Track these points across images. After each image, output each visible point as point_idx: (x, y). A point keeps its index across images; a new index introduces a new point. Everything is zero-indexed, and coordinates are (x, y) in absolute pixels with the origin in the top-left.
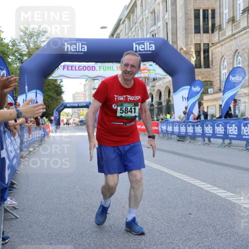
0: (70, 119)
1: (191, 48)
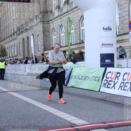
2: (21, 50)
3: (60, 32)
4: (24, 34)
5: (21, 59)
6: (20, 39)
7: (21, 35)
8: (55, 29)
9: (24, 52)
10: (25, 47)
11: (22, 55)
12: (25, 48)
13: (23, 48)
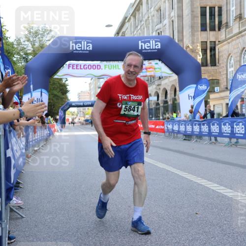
0: (75, 118)
1: (198, 46)
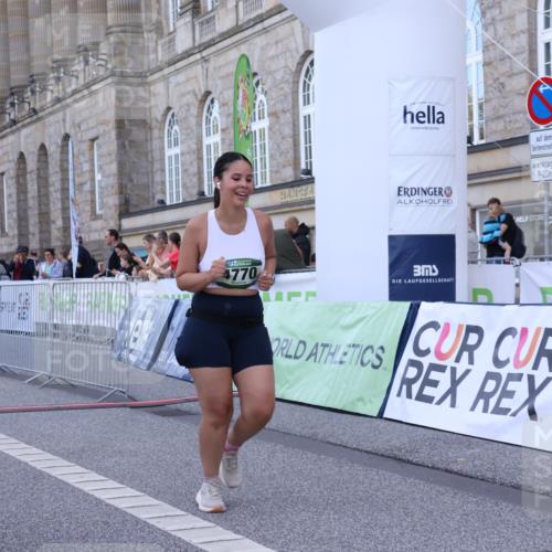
2: (9, 212)
3: (199, 125)
4: (25, 132)
5: (7, 254)
6: (6, 158)
7: (11, 139)
8: (175, 110)
9: (22, 220)
10: (30, 195)
11: (11, 234)
12: (26, 200)
13: (19, 201)
